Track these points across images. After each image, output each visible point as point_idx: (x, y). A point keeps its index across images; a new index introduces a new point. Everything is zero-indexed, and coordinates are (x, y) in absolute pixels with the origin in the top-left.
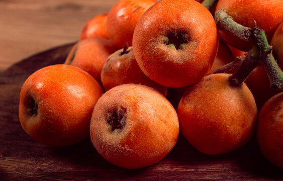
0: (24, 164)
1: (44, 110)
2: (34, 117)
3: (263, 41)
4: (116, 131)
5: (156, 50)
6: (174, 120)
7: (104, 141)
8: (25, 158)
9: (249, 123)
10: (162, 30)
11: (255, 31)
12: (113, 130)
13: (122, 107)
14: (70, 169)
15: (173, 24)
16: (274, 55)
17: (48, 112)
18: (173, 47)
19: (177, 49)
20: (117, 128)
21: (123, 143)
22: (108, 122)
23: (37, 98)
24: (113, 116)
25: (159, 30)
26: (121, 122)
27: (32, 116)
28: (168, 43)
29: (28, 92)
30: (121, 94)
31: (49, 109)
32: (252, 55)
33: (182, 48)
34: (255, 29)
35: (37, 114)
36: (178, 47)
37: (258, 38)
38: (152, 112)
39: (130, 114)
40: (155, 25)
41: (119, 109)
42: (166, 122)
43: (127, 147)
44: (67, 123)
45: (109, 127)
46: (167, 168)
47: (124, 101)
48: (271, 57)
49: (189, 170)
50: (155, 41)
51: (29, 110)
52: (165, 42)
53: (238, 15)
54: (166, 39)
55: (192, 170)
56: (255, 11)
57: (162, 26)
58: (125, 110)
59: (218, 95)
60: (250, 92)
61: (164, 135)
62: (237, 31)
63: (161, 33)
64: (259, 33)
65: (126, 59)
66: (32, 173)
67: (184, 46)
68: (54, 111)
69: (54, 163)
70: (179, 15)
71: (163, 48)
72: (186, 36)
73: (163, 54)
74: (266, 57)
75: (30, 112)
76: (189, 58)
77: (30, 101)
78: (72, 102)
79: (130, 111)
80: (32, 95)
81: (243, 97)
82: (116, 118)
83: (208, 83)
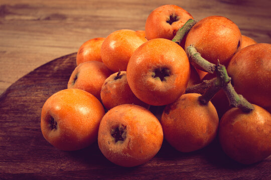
0: (47, 165)
1: (62, 127)
2: (54, 131)
3: (224, 74)
4: (119, 142)
5: (146, 82)
6: (160, 132)
7: (110, 150)
8: (47, 160)
9: (214, 130)
10: (151, 68)
11: (219, 67)
12: (116, 141)
13: (123, 125)
14: (83, 168)
15: (159, 63)
16: (232, 84)
17: (66, 129)
18: (158, 79)
19: (162, 81)
20: (120, 140)
21: (125, 151)
22: (113, 135)
23: (57, 118)
24: (116, 131)
25: (149, 67)
26: (122, 136)
27: (52, 129)
28: (155, 77)
29: (48, 113)
30: (121, 115)
31: (67, 126)
32: (216, 83)
33: (165, 80)
34: (219, 66)
35: (56, 129)
36: (162, 80)
37: (220, 72)
38: (145, 128)
39: (129, 130)
40: (146, 63)
41: (121, 126)
42: (155, 134)
43: (128, 154)
44: (80, 135)
45: (113, 139)
46: (155, 164)
47: (125, 121)
48: (230, 85)
49: (171, 165)
50: (146, 76)
51: (49, 125)
52: (152, 76)
53: (203, 49)
54: (154, 74)
55: (173, 164)
56: (216, 46)
57: (150, 64)
58: (125, 127)
59: (192, 112)
60: (214, 107)
61: (154, 144)
62: (205, 66)
63: (150, 70)
64: (221, 68)
65: (120, 83)
66: (55, 173)
67: (166, 78)
68: (71, 128)
69: (70, 163)
70: (163, 56)
71: (152, 80)
72: (168, 71)
73: (152, 85)
74: (227, 85)
75: (51, 126)
76: (170, 87)
77: (50, 119)
78: (84, 120)
79: (129, 128)
80: (52, 115)
81: (209, 112)
82: (118, 133)
83: (183, 102)
